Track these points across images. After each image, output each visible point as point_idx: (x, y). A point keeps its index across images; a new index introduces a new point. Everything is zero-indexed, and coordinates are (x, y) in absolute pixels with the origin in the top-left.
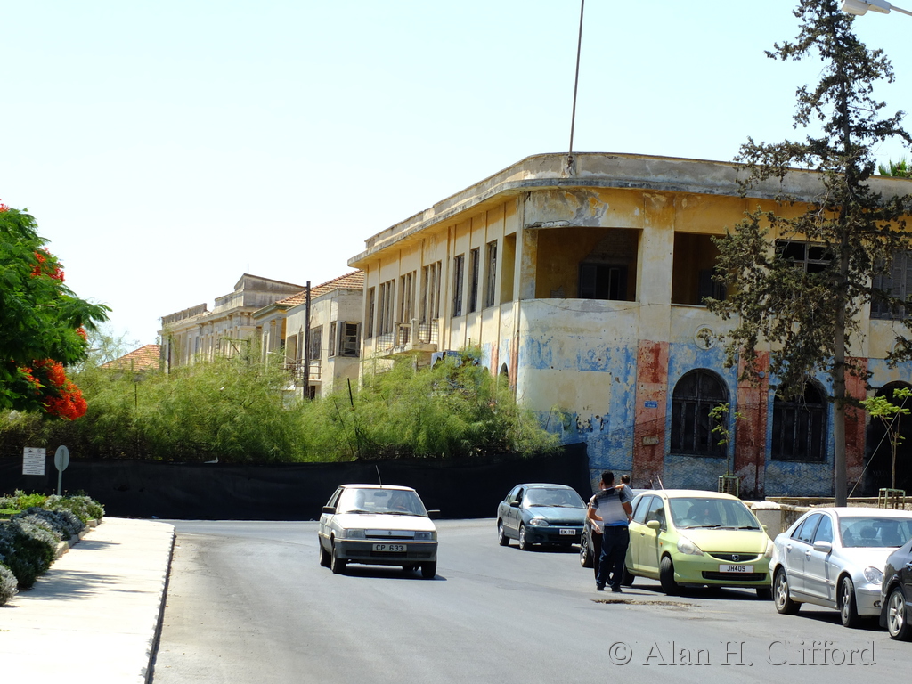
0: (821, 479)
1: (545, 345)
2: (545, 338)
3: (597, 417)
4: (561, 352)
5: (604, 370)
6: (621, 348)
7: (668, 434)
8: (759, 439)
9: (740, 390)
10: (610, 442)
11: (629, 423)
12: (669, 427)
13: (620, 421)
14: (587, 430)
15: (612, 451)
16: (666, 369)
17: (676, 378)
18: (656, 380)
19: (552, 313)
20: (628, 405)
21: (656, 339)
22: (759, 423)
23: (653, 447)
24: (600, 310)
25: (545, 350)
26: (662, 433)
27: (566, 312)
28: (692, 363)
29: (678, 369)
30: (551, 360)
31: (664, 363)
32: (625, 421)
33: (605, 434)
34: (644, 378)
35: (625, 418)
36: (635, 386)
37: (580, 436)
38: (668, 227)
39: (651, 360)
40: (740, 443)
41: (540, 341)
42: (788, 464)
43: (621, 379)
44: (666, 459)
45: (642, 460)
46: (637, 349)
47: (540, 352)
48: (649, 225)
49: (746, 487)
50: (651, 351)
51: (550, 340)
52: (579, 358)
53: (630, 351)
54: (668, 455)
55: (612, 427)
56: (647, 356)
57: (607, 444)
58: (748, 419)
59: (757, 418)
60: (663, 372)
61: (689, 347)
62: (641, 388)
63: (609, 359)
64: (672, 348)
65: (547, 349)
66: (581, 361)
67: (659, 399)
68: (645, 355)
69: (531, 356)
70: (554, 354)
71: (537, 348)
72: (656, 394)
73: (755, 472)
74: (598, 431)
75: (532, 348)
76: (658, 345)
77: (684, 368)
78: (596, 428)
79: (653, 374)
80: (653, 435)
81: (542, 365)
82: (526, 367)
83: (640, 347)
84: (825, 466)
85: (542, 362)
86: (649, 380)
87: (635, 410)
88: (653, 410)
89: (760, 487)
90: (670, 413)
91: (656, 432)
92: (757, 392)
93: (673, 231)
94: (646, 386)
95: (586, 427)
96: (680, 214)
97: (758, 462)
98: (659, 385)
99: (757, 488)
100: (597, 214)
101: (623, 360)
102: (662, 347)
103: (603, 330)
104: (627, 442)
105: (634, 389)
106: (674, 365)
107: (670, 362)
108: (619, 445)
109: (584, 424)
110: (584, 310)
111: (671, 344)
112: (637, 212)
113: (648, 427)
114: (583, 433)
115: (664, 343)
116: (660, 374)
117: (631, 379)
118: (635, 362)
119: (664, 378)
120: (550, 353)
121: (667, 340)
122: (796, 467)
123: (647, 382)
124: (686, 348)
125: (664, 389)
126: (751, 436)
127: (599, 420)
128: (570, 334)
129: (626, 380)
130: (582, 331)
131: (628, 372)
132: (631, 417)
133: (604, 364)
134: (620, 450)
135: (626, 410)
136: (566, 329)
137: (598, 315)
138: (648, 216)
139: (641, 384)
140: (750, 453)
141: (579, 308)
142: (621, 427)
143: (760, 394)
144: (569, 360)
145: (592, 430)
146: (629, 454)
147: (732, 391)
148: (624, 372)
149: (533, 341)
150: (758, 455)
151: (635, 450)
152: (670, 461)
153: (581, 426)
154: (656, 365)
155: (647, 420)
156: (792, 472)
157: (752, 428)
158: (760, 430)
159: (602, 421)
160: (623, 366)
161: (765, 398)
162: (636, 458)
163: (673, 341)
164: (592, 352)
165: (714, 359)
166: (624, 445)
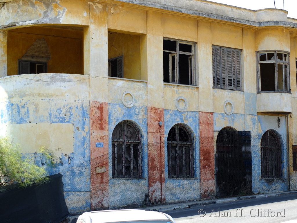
0: (194, 190)
1: (23, 107)
2: (23, 102)
3: (66, 155)
4: (36, 111)
5: (68, 122)
6: (79, 106)
7: (110, 165)
8: (161, 166)
9: (149, 134)
10: (75, 173)
11: (87, 158)
12: (110, 160)
13: (81, 157)
14: (59, 165)
15: (77, 179)
16: (107, 121)
17: (113, 127)
18: (102, 128)
19: (28, 84)
20: (85, 146)
21: (101, 100)
22: (160, 155)
23: (102, 174)
24: (64, 81)
25: (23, 111)
26: (107, 164)
27: (39, 83)
28: (121, 116)
29: (114, 121)
30: (28, 117)
31: (105, 116)
32: (84, 157)
33: (72, 167)
34: (94, 127)
35: (84, 154)
36: (89, 132)
37: (54, 169)
38: (104, 25)
39: (98, 115)
40: (151, 169)
41: (19, 104)
42: (177, 181)
43: (80, 128)
44: (110, 181)
45: (96, 184)
46: (89, 107)
47: (19, 112)
48: (93, 24)
49: (156, 198)
50: (98, 108)
51: (27, 103)
52: (50, 115)
53: (85, 109)
54: (111, 179)
55: (76, 162)
56: (96, 112)
57: (73, 174)
58: (155, 153)
59: (159, 152)
60: (106, 123)
61: (120, 106)
62: (93, 134)
63: (71, 114)
64: (110, 107)
65: (25, 109)
66: (52, 116)
67: (104, 141)
68: (94, 111)
69: (11, 115)
70: (31, 112)
71: (17, 109)
72: (102, 138)
73: (160, 188)
74: (67, 165)
75: (12, 109)
76: (102, 104)
77: (117, 120)
78: (65, 163)
79: (100, 124)
80: (102, 166)
81: (21, 121)
82: (8, 123)
83: (91, 106)
84: (196, 181)
85: (22, 118)
86: (98, 128)
87: (90, 149)
88: (101, 149)
89: (163, 197)
90: (110, 151)
91: (103, 164)
92: (158, 135)
93: (107, 28)
94: (96, 132)
95: (58, 163)
96: (110, 17)
97: (161, 181)
98: (104, 131)
99: (161, 198)
100: (59, 15)
101: (81, 115)
102: (104, 106)
103: (66, 95)
104: (86, 172)
105: (88, 134)
106: (112, 118)
107: (109, 115)
108: (81, 174)
109: (57, 161)
110: (53, 81)
111: (109, 104)
112: (85, 14)
113: (99, 161)
114: (56, 167)
115: (105, 103)
116: (104, 125)
117: (87, 128)
118: (88, 116)
119: (106, 127)
120: (28, 112)
121: (107, 101)
122: (181, 183)
123: (96, 130)
124: (117, 106)
125: (107, 135)
126: (157, 164)
127: (67, 157)
128: (43, 98)
129: (83, 128)
130: (51, 95)
131: (84, 123)
132: (87, 154)
133: (68, 118)
134: (82, 178)
135: (85, 149)
136: (39, 95)
137: (62, 84)
138: (92, 18)
139: (93, 131)
140: (156, 175)
141: (49, 80)
142: (82, 161)
143: (160, 136)
144: (42, 116)
145: (62, 165)
146: (87, 180)
147: (144, 134)
148: (82, 123)
149: (12, 105)
150: (161, 176)
151: (91, 178)
152: (112, 183)
153: (54, 162)
154: (101, 118)
155: (98, 156)
156: (179, 185)
157: (157, 159)
158: (161, 160)
159: (69, 158)
160: (81, 119)
161: (163, 139)
162: (92, 182)
163: (110, 102)
164: (60, 110)
165: (134, 114)
166: (85, 174)
